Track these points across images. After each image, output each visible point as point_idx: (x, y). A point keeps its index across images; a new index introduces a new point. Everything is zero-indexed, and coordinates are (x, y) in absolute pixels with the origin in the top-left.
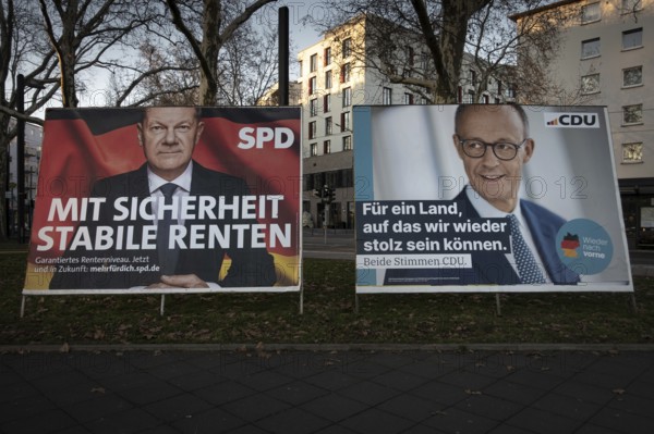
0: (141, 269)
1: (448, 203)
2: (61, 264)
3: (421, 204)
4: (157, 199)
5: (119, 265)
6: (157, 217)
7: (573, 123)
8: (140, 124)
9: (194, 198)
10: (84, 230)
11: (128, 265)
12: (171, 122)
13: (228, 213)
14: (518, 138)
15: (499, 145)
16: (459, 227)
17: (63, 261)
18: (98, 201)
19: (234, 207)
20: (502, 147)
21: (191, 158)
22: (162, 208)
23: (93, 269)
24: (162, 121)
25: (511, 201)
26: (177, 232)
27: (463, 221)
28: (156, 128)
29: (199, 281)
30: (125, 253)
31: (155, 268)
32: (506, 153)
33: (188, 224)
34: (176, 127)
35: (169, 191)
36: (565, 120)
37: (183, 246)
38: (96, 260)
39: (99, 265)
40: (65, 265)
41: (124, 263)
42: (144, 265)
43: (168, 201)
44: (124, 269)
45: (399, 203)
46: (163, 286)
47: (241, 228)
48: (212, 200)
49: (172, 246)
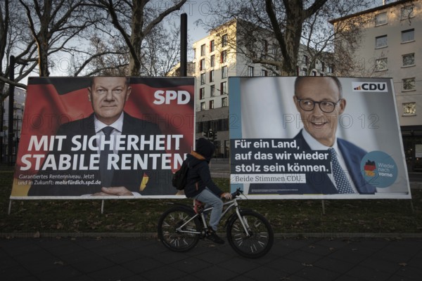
0: (88, 183)
1: (290, 140)
2: (36, 179)
3: (273, 141)
4: (100, 137)
5: (75, 180)
6: (100, 148)
7: (371, 89)
8: (90, 88)
9: (124, 137)
10: (51, 157)
11: (80, 180)
12: (110, 86)
13: (147, 146)
14: (335, 98)
15: (323, 103)
16: (297, 156)
17: (37, 177)
18: (61, 138)
19: (151, 142)
20: (325, 104)
21: (122, 110)
22: (103, 142)
23: (57, 183)
24: (104, 86)
25: (331, 140)
26: (113, 159)
27: (300, 152)
28: (100, 90)
29: (127, 191)
30: (78, 172)
31: (98, 182)
32: (328, 108)
33: (120, 153)
34: (113, 90)
35: (108, 132)
36: (365, 87)
37: (116, 168)
38: (59, 177)
39: (61, 180)
40: (39, 180)
41: (78, 179)
42: (91, 180)
43: (108, 138)
44: (77, 183)
45: (258, 140)
46: (103, 194)
47: (155, 156)
48: (136, 138)
49: (109, 168)
